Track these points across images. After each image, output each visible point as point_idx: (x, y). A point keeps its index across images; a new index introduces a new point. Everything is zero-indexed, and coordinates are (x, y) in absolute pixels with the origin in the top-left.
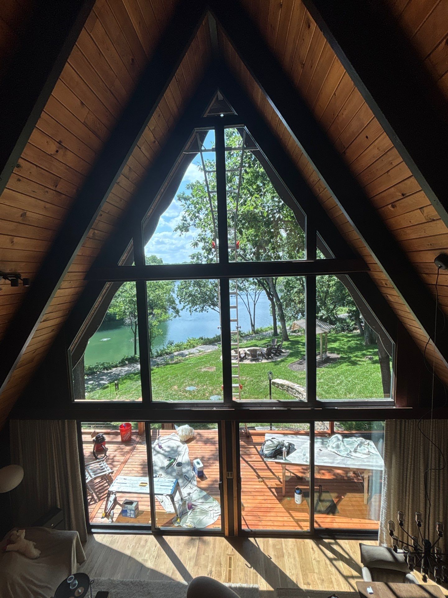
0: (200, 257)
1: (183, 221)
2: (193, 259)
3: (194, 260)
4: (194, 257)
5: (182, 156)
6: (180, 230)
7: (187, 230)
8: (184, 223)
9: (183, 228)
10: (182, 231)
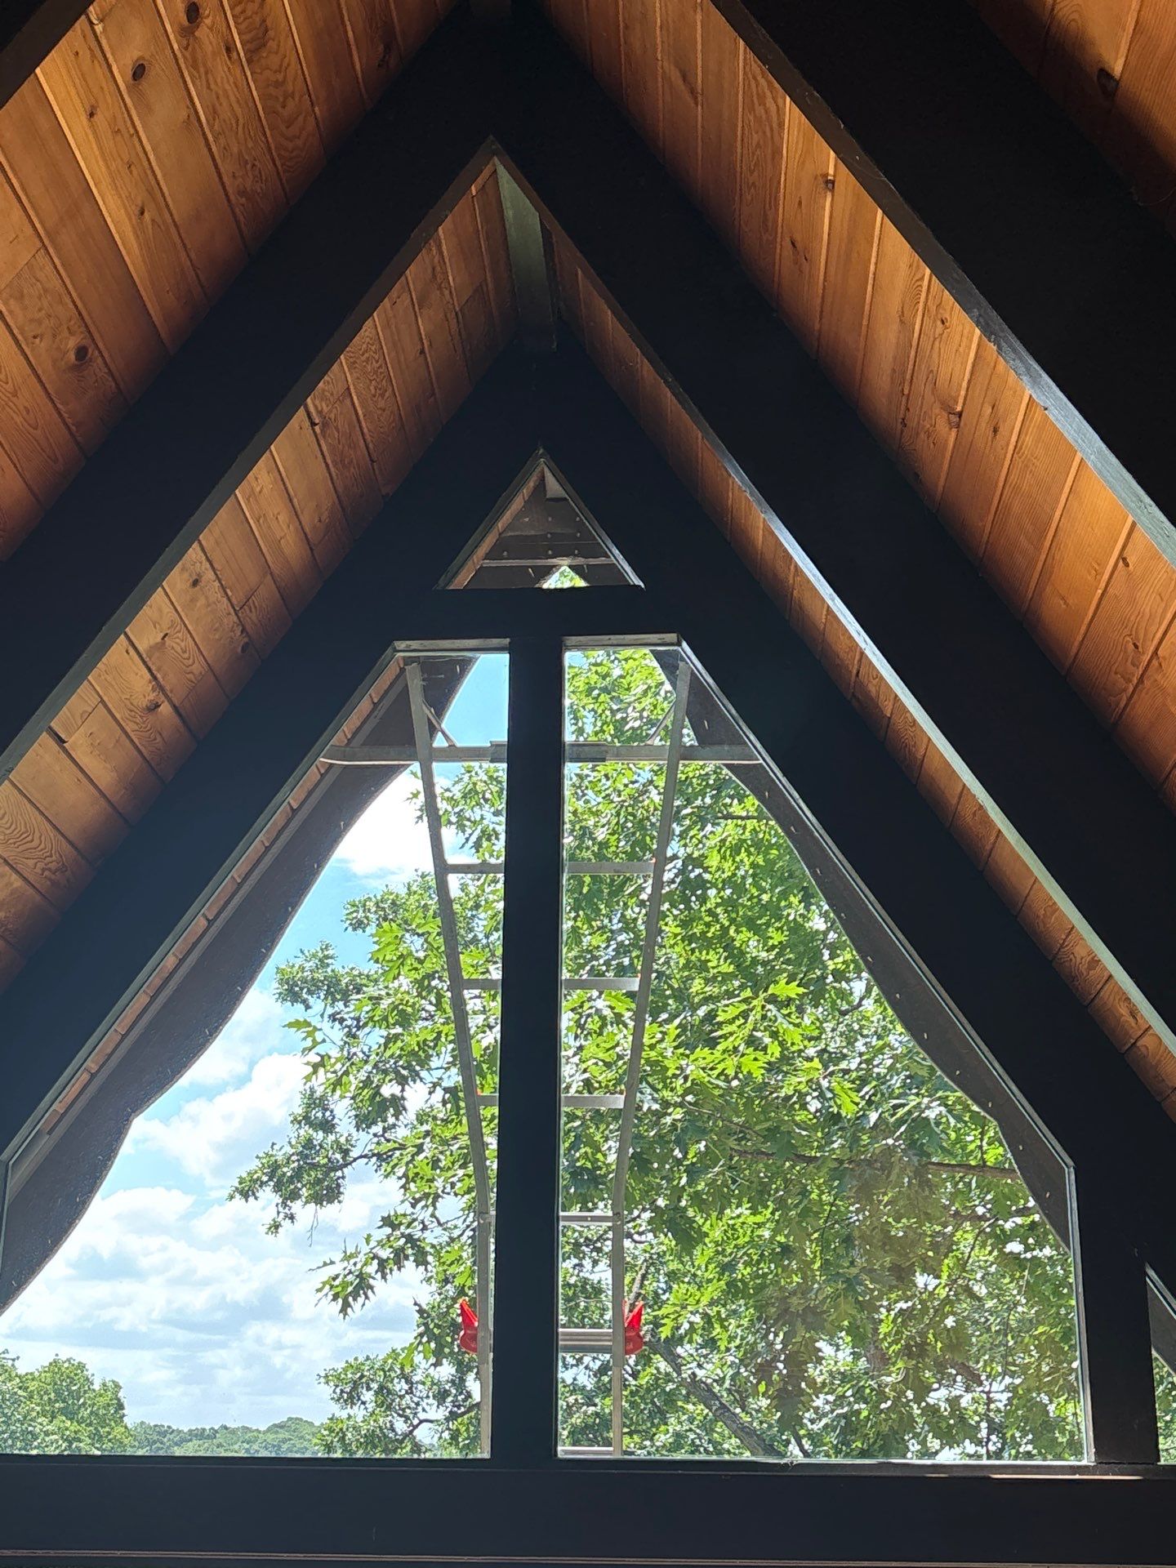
0: (400, 1386)
1: (306, 1131)
2: (351, 1398)
3: (359, 1413)
4: (356, 1385)
5: (313, 775)
6: (278, 1188)
7: (328, 1193)
8: (309, 1143)
9: (298, 1174)
10: (294, 1196)
